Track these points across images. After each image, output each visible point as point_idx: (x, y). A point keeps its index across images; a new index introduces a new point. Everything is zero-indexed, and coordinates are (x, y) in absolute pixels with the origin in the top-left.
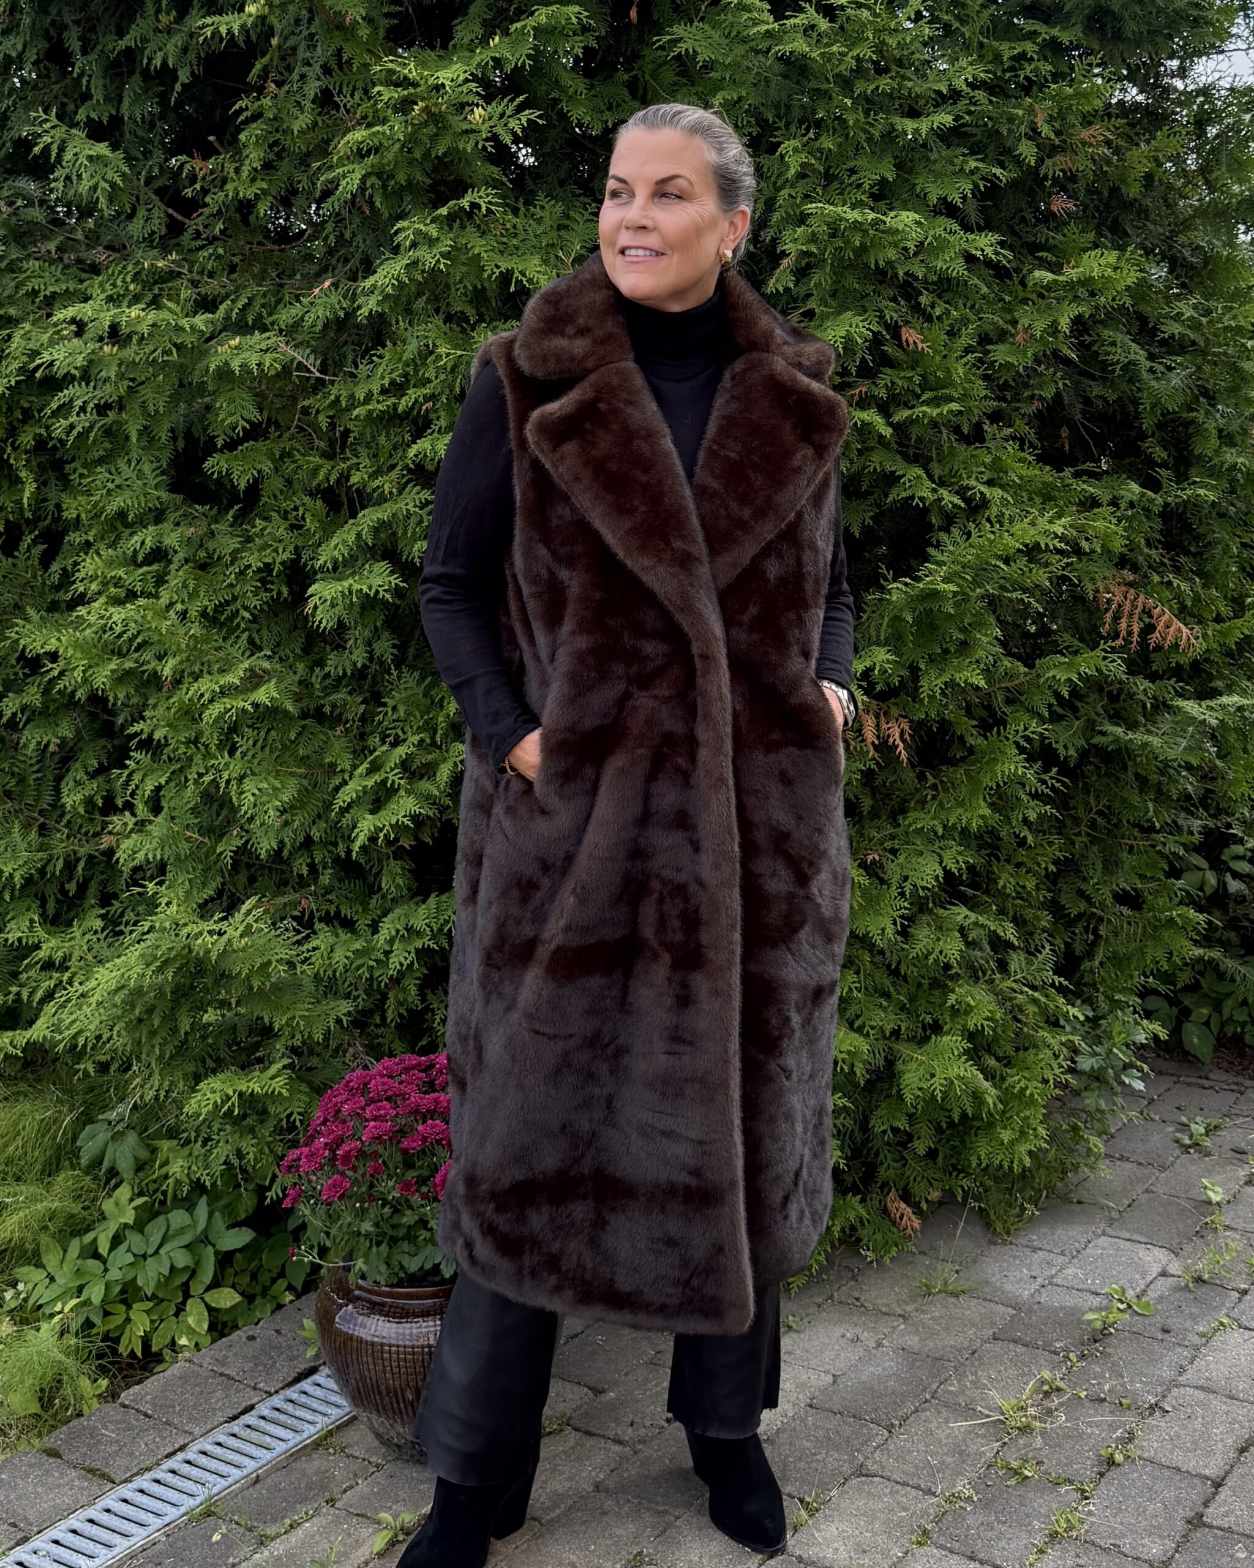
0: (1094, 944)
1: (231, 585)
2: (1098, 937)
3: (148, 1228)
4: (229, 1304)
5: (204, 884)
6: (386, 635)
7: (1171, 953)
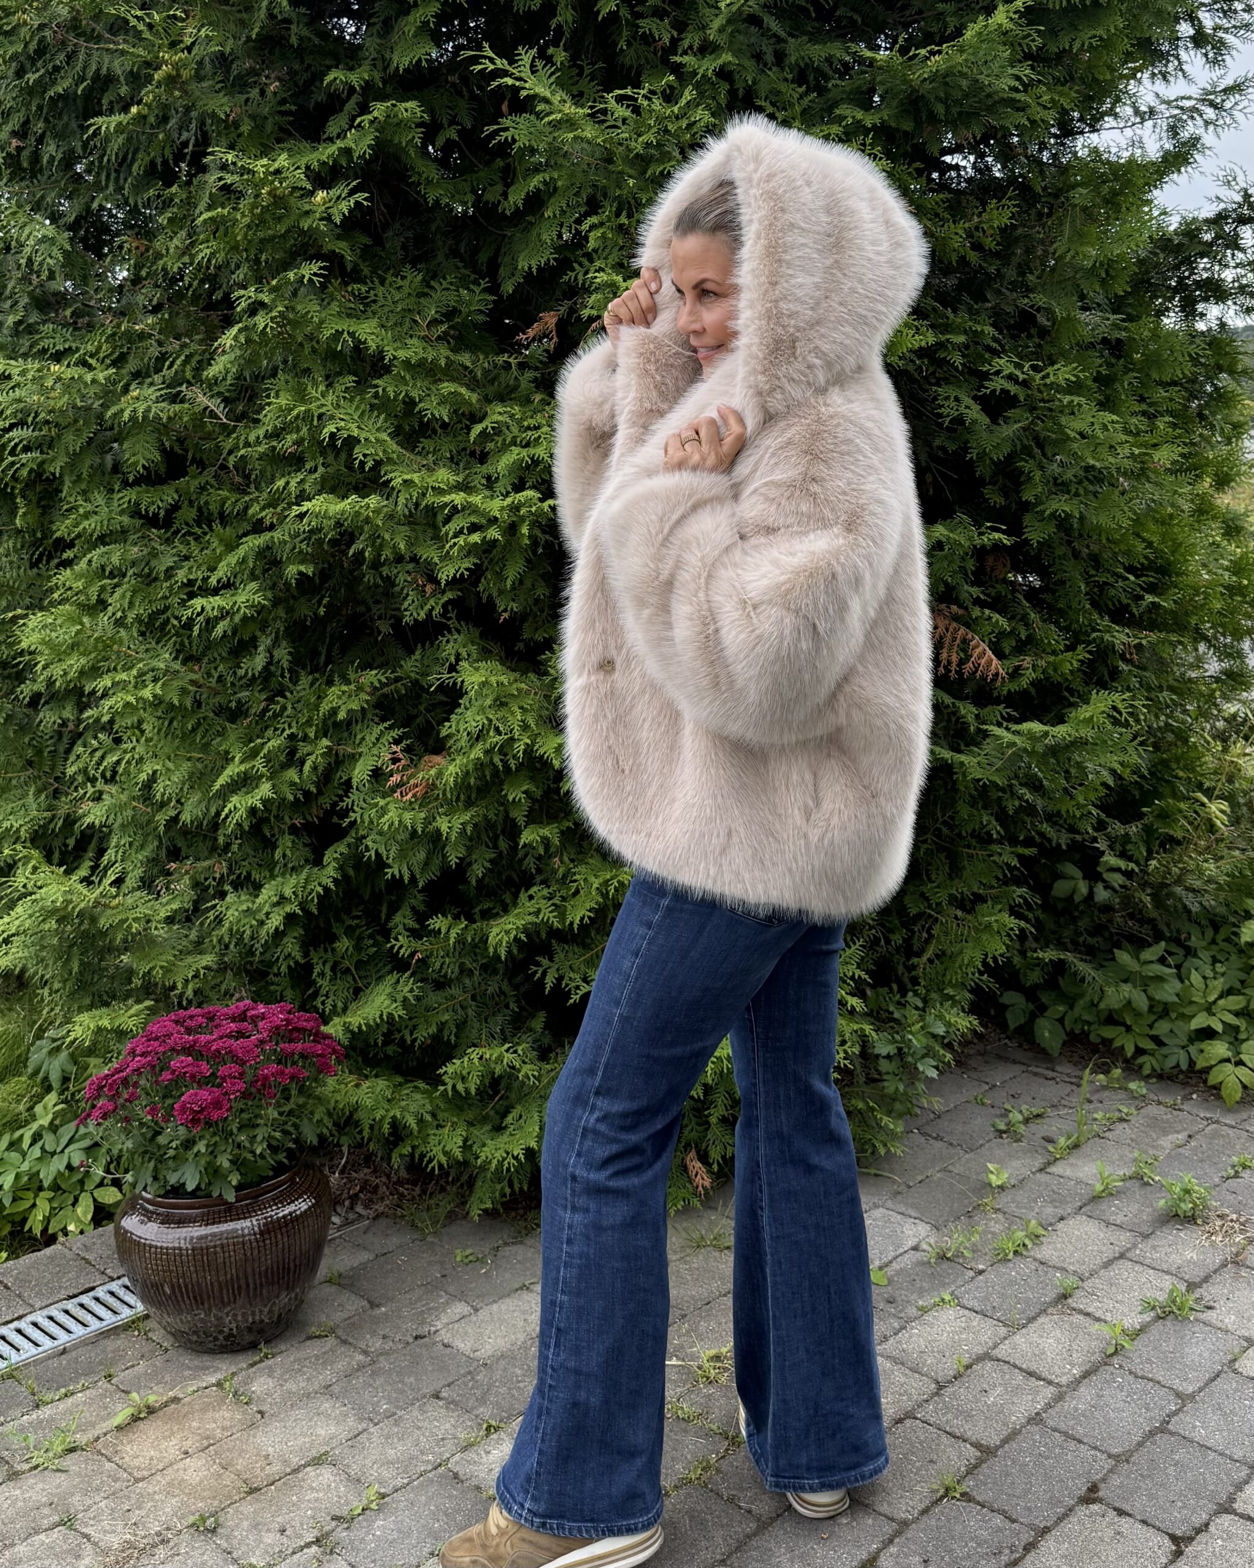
0: (927, 941)
1: (165, 598)
2: (931, 936)
3: (61, 1131)
4: (111, 1201)
5: (142, 847)
6: (284, 644)
7: (986, 955)
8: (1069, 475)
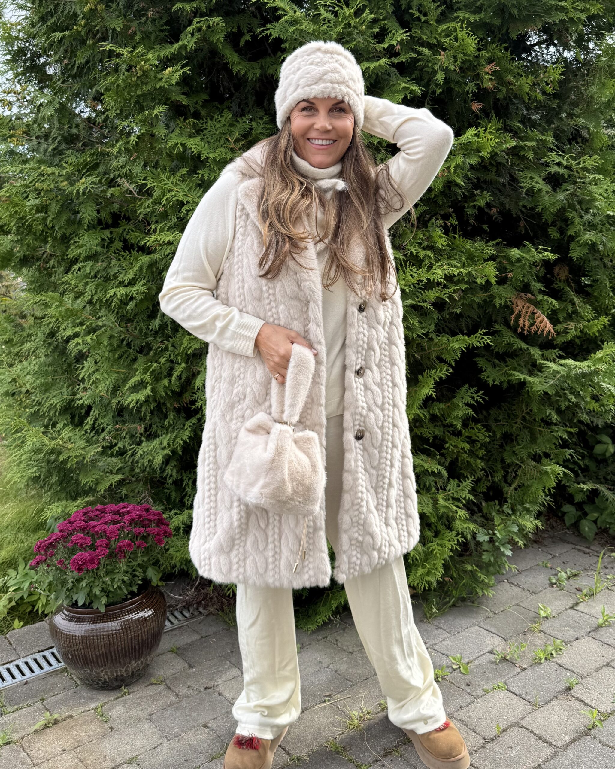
0: (514, 478)
2: (517, 475)
7: (545, 488)
8: (597, 220)
